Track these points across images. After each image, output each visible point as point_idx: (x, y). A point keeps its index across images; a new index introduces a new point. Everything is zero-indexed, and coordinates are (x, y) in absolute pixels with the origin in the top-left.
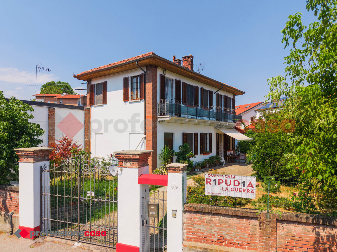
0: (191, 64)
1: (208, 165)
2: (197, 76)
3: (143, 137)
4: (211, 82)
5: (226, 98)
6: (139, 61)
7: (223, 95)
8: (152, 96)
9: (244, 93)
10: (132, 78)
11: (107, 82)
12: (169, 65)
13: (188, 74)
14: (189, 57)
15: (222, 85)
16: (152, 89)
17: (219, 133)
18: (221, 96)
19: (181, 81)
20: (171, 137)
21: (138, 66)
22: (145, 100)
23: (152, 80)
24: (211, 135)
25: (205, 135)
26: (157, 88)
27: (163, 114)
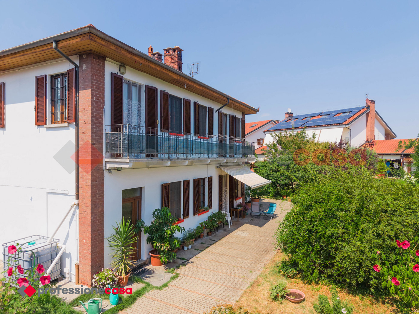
0: (178, 62)
1: (206, 231)
2: (188, 82)
3: (73, 203)
4: (212, 92)
5: (233, 119)
6: (59, 41)
7: (229, 114)
8: (92, 117)
9: (258, 111)
10: (54, 77)
11: (4, 84)
12: (130, 56)
13: (171, 76)
14: (174, 50)
15: (228, 99)
16: (92, 103)
17: (223, 174)
18: (226, 115)
19: (157, 89)
20: (138, 195)
21: (59, 51)
22: (77, 125)
23: (92, 84)
24: (210, 179)
25: (202, 181)
26: (104, 101)
27: (117, 154)
